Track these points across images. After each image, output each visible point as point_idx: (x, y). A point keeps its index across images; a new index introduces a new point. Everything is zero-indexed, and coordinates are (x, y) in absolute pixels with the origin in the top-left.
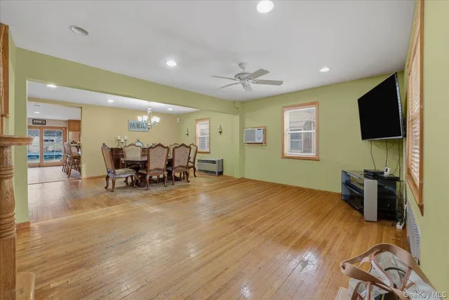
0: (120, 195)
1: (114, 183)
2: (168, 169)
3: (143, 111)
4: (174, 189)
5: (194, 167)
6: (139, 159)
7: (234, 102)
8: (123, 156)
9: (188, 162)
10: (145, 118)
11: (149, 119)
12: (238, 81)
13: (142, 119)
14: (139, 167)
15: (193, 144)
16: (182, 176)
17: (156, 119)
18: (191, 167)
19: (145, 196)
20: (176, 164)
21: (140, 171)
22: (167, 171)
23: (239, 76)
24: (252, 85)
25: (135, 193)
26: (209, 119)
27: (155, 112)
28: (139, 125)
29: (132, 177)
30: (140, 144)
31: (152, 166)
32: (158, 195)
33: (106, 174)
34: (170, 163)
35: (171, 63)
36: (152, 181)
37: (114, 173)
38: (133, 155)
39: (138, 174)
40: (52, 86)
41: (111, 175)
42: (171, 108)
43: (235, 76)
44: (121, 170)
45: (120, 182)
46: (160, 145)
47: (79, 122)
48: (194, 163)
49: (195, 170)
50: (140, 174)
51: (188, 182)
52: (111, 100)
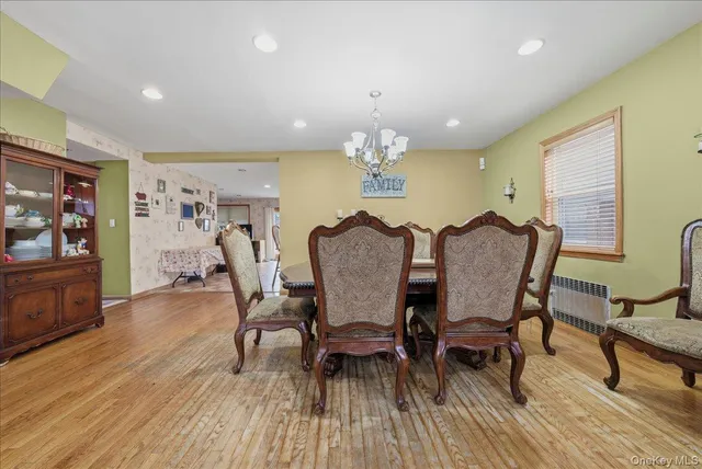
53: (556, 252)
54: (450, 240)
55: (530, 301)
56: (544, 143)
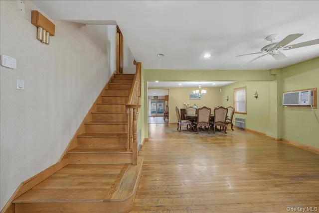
0: (183, 134)
1: (180, 127)
2: (211, 122)
3: (196, 88)
4: (214, 136)
5: (231, 123)
6: (195, 116)
7: (270, 70)
8: (186, 113)
9: (226, 119)
10: (197, 91)
11: (200, 92)
12: (265, 53)
13: (196, 92)
14: (194, 120)
15: (231, 107)
16: (222, 128)
17: (204, 91)
18: (229, 123)
19: (196, 137)
20: (217, 120)
21: (194, 122)
22: (210, 124)
23: (265, 49)
24: (283, 52)
25: (190, 135)
26: (245, 88)
27: (203, 87)
28: (195, 96)
29: (190, 125)
30: (196, 107)
31: (200, 120)
32: (203, 138)
33: (177, 122)
34: (212, 119)
35: (207, 56)
36: (201, 129)
37: (181, 122)
38: (191, 113)
39: (193, 124)
40: (157, 82)
41: (179, 123)
42: (214, 83)
43: (262, 50)
44: (185, 121)
45: (184, 127)
46: (205, 107)
47: (168, 96)
48: (231, 120)
49: (232, 125)
50: (194, 124)
51: (226, 133)
52: (180, 84)
53: (234, 112)
54: (216, 110)
55: (227, 121)
56: (235, 89)
